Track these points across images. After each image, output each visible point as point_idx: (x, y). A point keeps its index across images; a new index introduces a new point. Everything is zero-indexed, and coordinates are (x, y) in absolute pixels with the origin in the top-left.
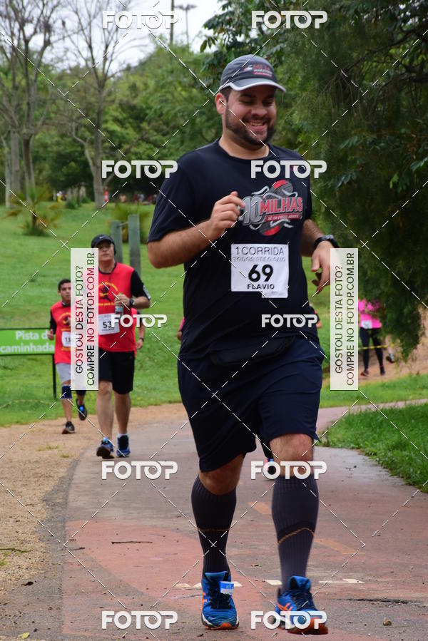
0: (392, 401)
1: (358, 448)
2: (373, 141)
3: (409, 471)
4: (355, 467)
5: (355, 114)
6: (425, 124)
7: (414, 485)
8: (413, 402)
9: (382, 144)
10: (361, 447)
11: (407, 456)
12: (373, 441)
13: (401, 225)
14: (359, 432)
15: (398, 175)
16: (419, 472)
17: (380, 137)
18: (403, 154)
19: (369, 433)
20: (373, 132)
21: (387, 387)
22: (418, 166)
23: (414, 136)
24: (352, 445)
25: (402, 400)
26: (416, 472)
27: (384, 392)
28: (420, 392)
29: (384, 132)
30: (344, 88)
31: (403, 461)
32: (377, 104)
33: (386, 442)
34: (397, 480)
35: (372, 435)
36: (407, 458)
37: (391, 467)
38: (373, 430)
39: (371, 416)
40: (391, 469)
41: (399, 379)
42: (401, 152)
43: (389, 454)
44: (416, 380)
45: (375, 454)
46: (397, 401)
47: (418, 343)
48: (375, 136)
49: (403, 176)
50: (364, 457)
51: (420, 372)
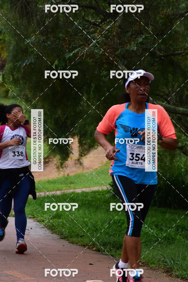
0: (53, 191)
1: (33, 218)
2: (44, 41)
3: (62, 230)
4: (31, 229)
5: (33, 25)
6: (73, 32)
7: (64, 239)
8: (65, 191)
9: (49, 43)
10: (35, 217)
11: (61, 222)
12: (42, 213)
13: (59, 90)
14: (34, 208)
15: (58, 61)
16: (67, 231)
17: (47, 38)
18: (60, 49)
19: (39, 209)
20: (43, 36)
21: (51, 182)
22: (69, 56)
23: (67, 38)
24: (30, 216)
25: (59, 190)
26: (66, 232)
27: (49, 186)
28: (69, 185)
29: (49, 36)
30: (26, 8)
31: (59, 225)
32: (45, 19)
33: (49, 214)
34: (55, 236)
35: (42, 210)
36: (61, 223)
37: (51, 228)
38: (42, 208)
39: (41, 199)
40: (52, 230)
41: (57, 178)
42: (60, 48)
43: (51, 221)
44: (67, 179)
45: (43, 221)
46: (56, 191)
47: (68, 157)
48: (45, 38)
49: (61, 61)
50: (36, 223)
51: (70, 174)
